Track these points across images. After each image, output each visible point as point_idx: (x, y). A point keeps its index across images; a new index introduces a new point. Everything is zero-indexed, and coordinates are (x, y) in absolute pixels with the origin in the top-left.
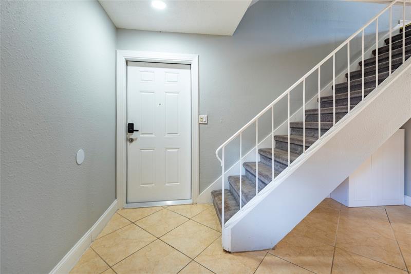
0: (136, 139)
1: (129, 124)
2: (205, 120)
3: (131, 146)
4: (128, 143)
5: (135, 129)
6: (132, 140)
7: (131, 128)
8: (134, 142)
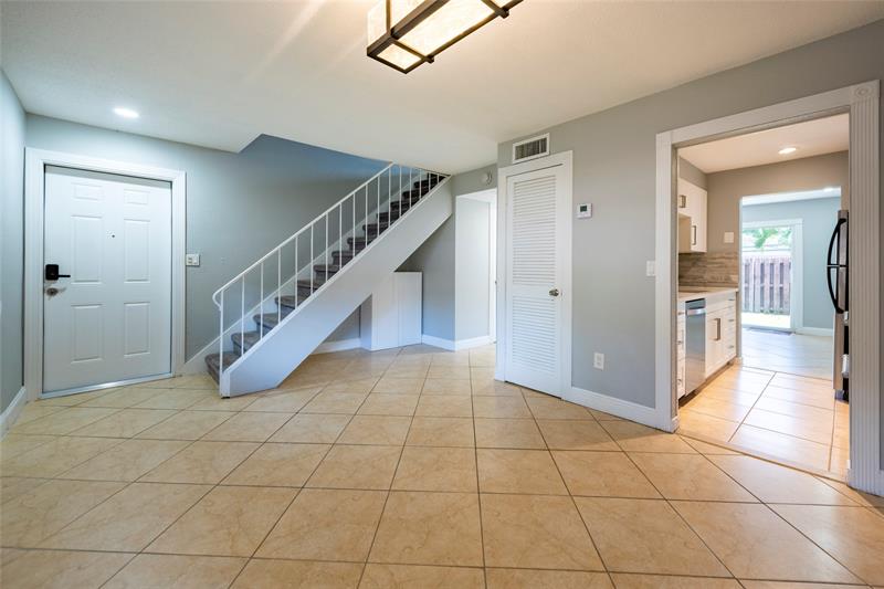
0: (64, 290)
1: (48, 266)
2: (195, 261)
3: (51, 301)
4: (47, 297)
5: (60, 273)
6: (53, 292)
7: (52, 272)
8: (58, 296)
